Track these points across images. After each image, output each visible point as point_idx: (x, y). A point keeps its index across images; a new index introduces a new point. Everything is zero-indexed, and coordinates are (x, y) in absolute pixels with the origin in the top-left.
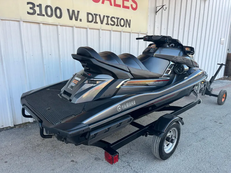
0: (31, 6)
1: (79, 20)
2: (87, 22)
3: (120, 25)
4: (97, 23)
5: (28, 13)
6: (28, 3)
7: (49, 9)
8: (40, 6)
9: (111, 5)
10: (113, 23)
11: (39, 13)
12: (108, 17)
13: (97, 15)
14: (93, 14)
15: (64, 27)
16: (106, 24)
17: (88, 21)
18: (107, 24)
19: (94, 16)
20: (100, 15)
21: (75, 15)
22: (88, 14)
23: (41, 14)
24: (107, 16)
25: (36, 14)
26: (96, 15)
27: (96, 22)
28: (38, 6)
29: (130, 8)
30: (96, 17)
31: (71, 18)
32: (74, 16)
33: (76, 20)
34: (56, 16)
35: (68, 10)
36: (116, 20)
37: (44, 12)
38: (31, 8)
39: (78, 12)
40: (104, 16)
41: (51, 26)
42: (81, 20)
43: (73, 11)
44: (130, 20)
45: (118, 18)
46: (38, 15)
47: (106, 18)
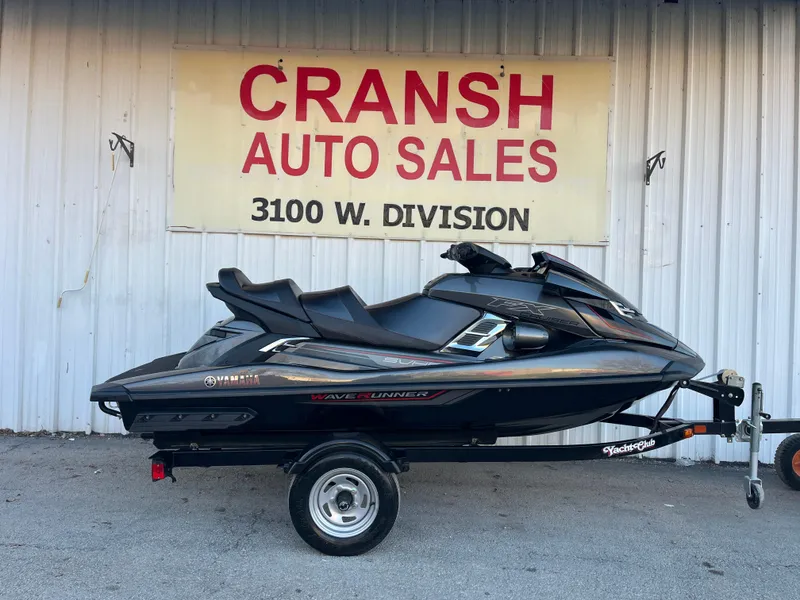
0: (260, 204)
1: (362, 222)
2: (385, 225)
3: (486, 227)
4: (413, 225)
5: (254, 218)
6: (255, 200)
7: (295, 207)
8: (277, 203)
9: (457, 177)
10: (462, 223)
11: (273, 216)
12: (446, 209)
13: (413, 207)
14: (402, 207)
15: (327, 240)
16: (441, 226)
17: (387, 223)
18: (445, 225)
19: (404, 210)
20: (421, 208)
21: (353, 213)
22: (387, 207)
23: (277, 218)
24: (442, 208)
25: (268, 218)
26: (409, 207)
27: (409, 224)
28: (272, 203)
29: (527, 177)
30: (409, 214)
31: (343, 220)
32: (350, 215)
33: (356, 221)
34: (309, 218)
35: (338, 205)
36: (473, 215)
37: (283, 214)
38: (259, 209)
39: (362, 206)
40: (434, 208)
41: (298, 240)
42: (367, 223)
43: (350, 206)
44: (527, 211)
45: (479, 210)
46: (272, 219)
47: (439, 213)
